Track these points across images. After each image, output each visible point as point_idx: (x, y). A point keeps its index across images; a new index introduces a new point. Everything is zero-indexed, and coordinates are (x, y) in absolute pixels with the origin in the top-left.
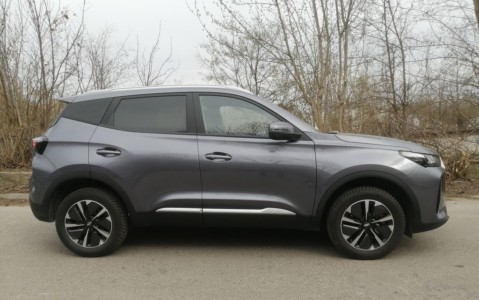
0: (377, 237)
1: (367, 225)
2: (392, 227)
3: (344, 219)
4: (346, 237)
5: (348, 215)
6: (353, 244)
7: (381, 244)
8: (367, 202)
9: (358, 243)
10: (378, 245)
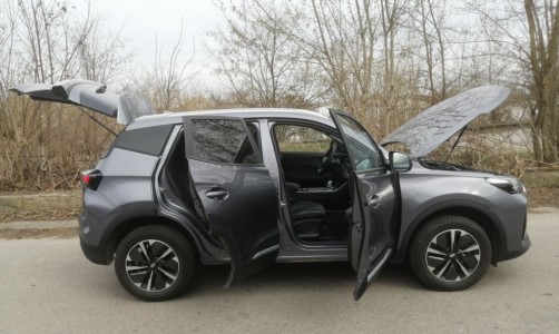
0: (462, 267)
1: (452, 255)
2: (478, 257)
3: (429, 250)
4: (431, 269)
5: (433, 246)
6: (439, 276)
7: (468, 274)
8: (453, 231)
9: (444, 275)
10: (464, 275)
